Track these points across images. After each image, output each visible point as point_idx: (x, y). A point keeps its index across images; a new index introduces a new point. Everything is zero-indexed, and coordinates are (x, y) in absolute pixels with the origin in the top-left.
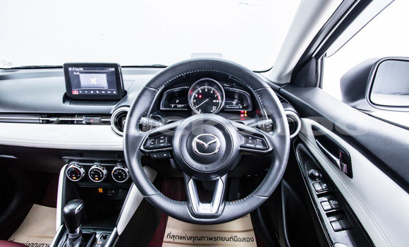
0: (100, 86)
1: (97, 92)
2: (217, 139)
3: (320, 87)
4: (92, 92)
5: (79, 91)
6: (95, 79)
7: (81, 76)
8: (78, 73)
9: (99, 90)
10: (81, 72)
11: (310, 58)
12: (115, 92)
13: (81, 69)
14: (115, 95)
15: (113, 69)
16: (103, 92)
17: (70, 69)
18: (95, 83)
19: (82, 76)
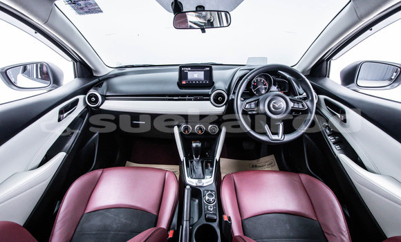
0: (199, 79)
2: (282, 103)
3: (328, 77)
4: (194, 82)
5: (186, 81)
7: (189, 73)
8: (187, 71)
11: (324, 60)
12: (208, 82)
13: (190, 69)
15: (209, 69)
16: (201, 82)
17: (183, 69)
18: (197, 77)
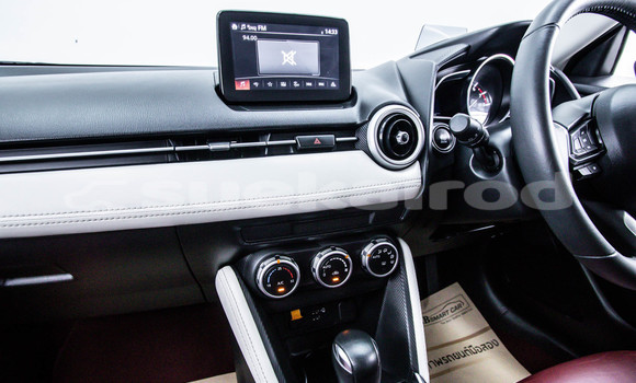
0: (303, 70)
1: (296, 84)
4: (283, 84)
5: (252, 81)
6: (293, 53)
8: (254, 38)
9: (299, 80)
10: (261, 36)
12: (333, 85)
13: (263, 28)
14: (333, 90)
15: (335, 32)
16: (309, 84)
17: (234, 27)
18: (293, 63)
19: (262, 46)
